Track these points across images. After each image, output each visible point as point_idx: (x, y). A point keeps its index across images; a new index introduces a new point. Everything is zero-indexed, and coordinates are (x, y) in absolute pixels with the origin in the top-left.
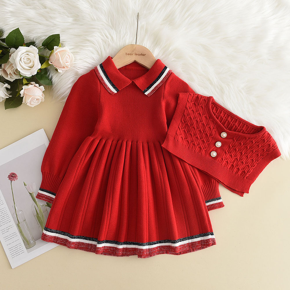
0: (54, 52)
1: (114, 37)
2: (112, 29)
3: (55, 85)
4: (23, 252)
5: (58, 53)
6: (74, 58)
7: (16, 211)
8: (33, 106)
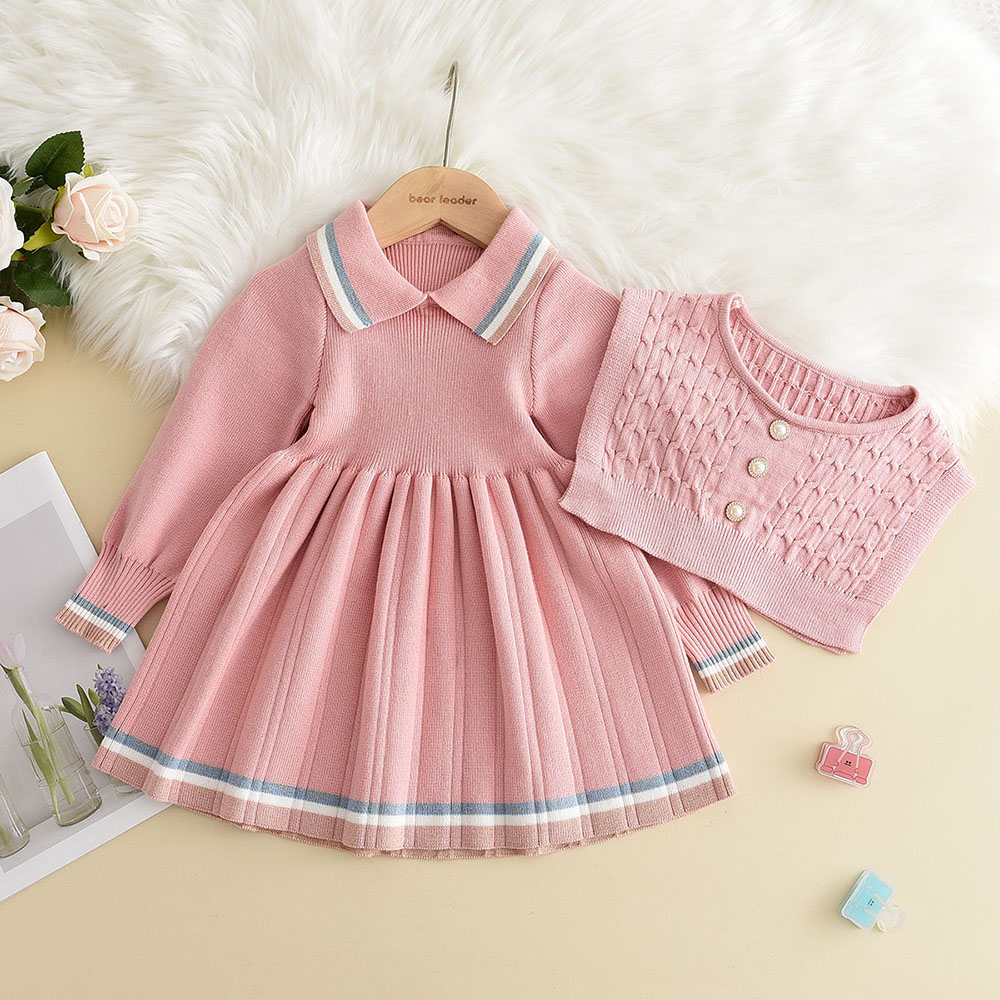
0: (64, 192)
1: (271, 133)
2: (264, 109)
5: (81, 194)
6: (136, 211)
8: (8, 378)
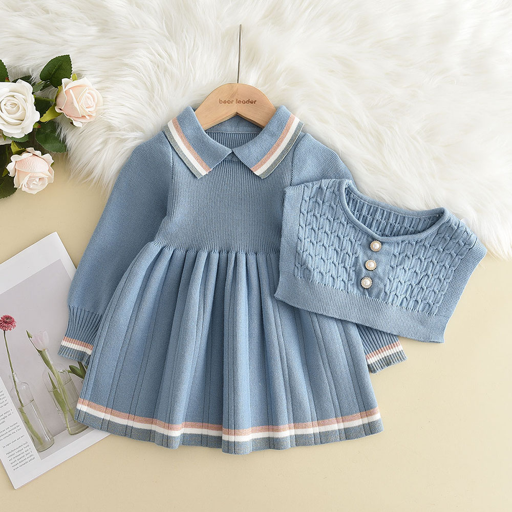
0: (62, 89)
1: (175, 56)
2: (170, 41)
3: (72, 151)
4: (32, 457)
5: (71, 90)
6: (101, 99)
7: (15, 384)
8: (34, 192)
